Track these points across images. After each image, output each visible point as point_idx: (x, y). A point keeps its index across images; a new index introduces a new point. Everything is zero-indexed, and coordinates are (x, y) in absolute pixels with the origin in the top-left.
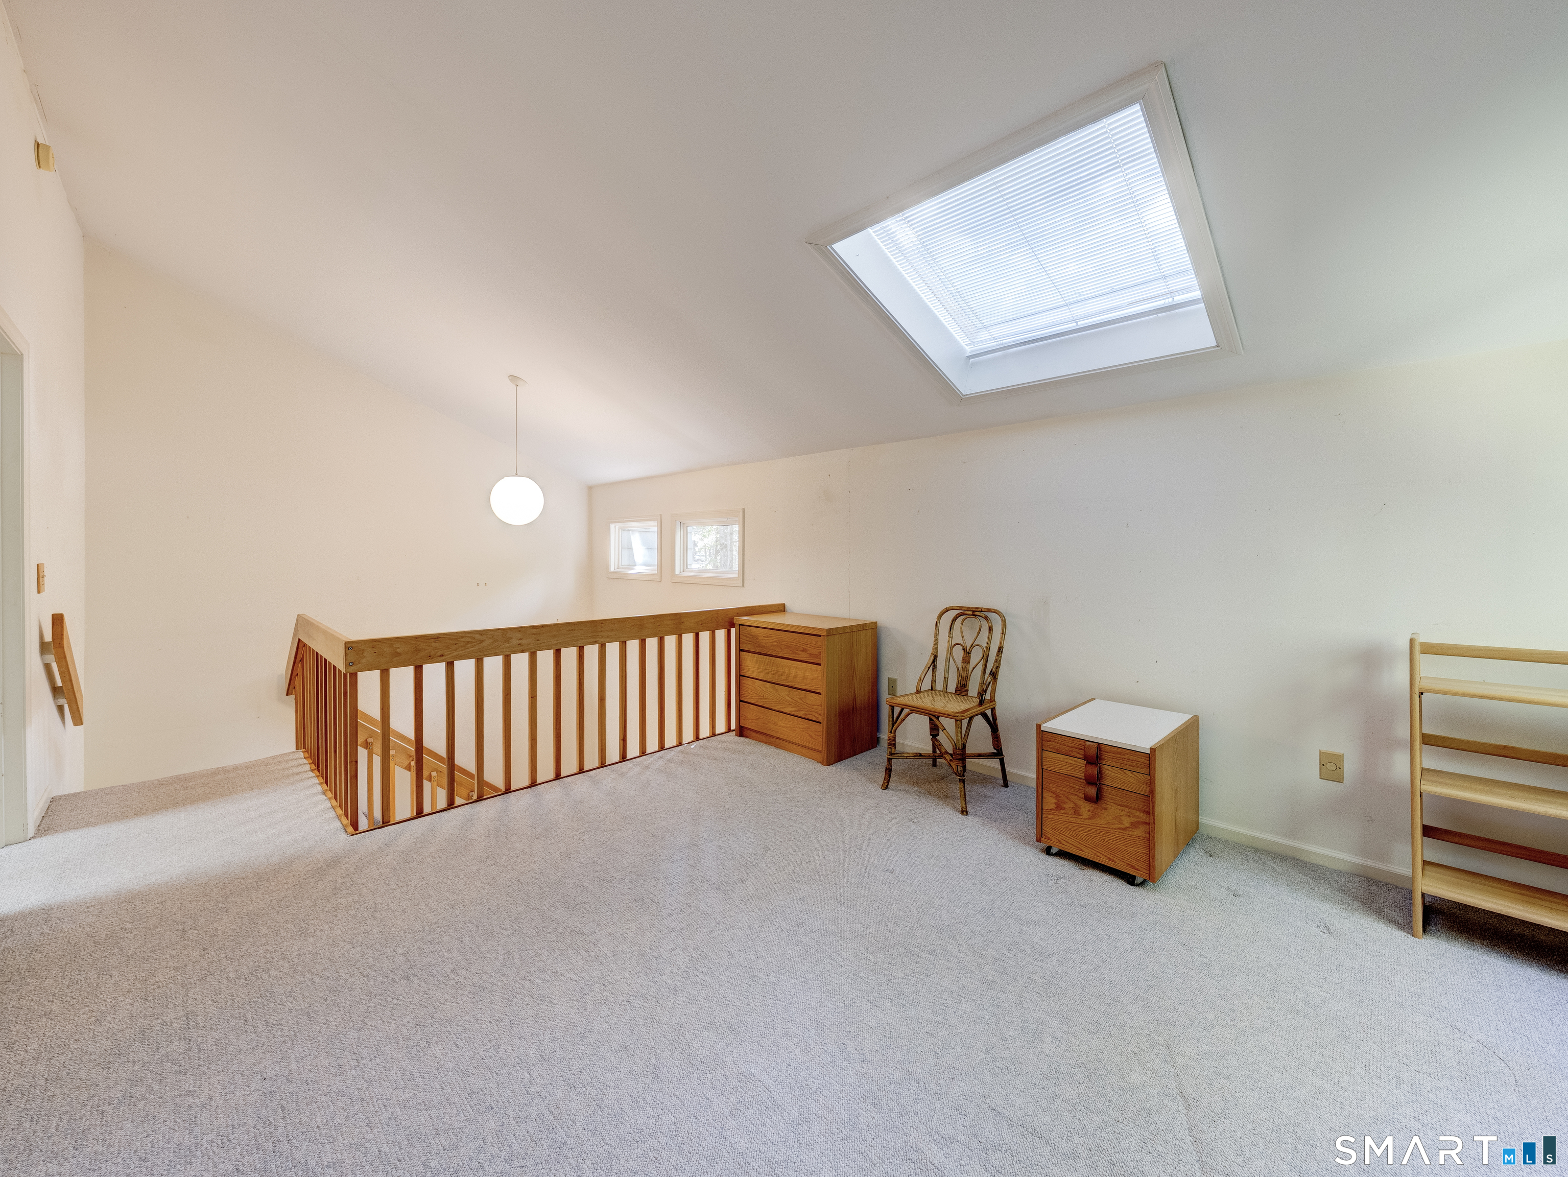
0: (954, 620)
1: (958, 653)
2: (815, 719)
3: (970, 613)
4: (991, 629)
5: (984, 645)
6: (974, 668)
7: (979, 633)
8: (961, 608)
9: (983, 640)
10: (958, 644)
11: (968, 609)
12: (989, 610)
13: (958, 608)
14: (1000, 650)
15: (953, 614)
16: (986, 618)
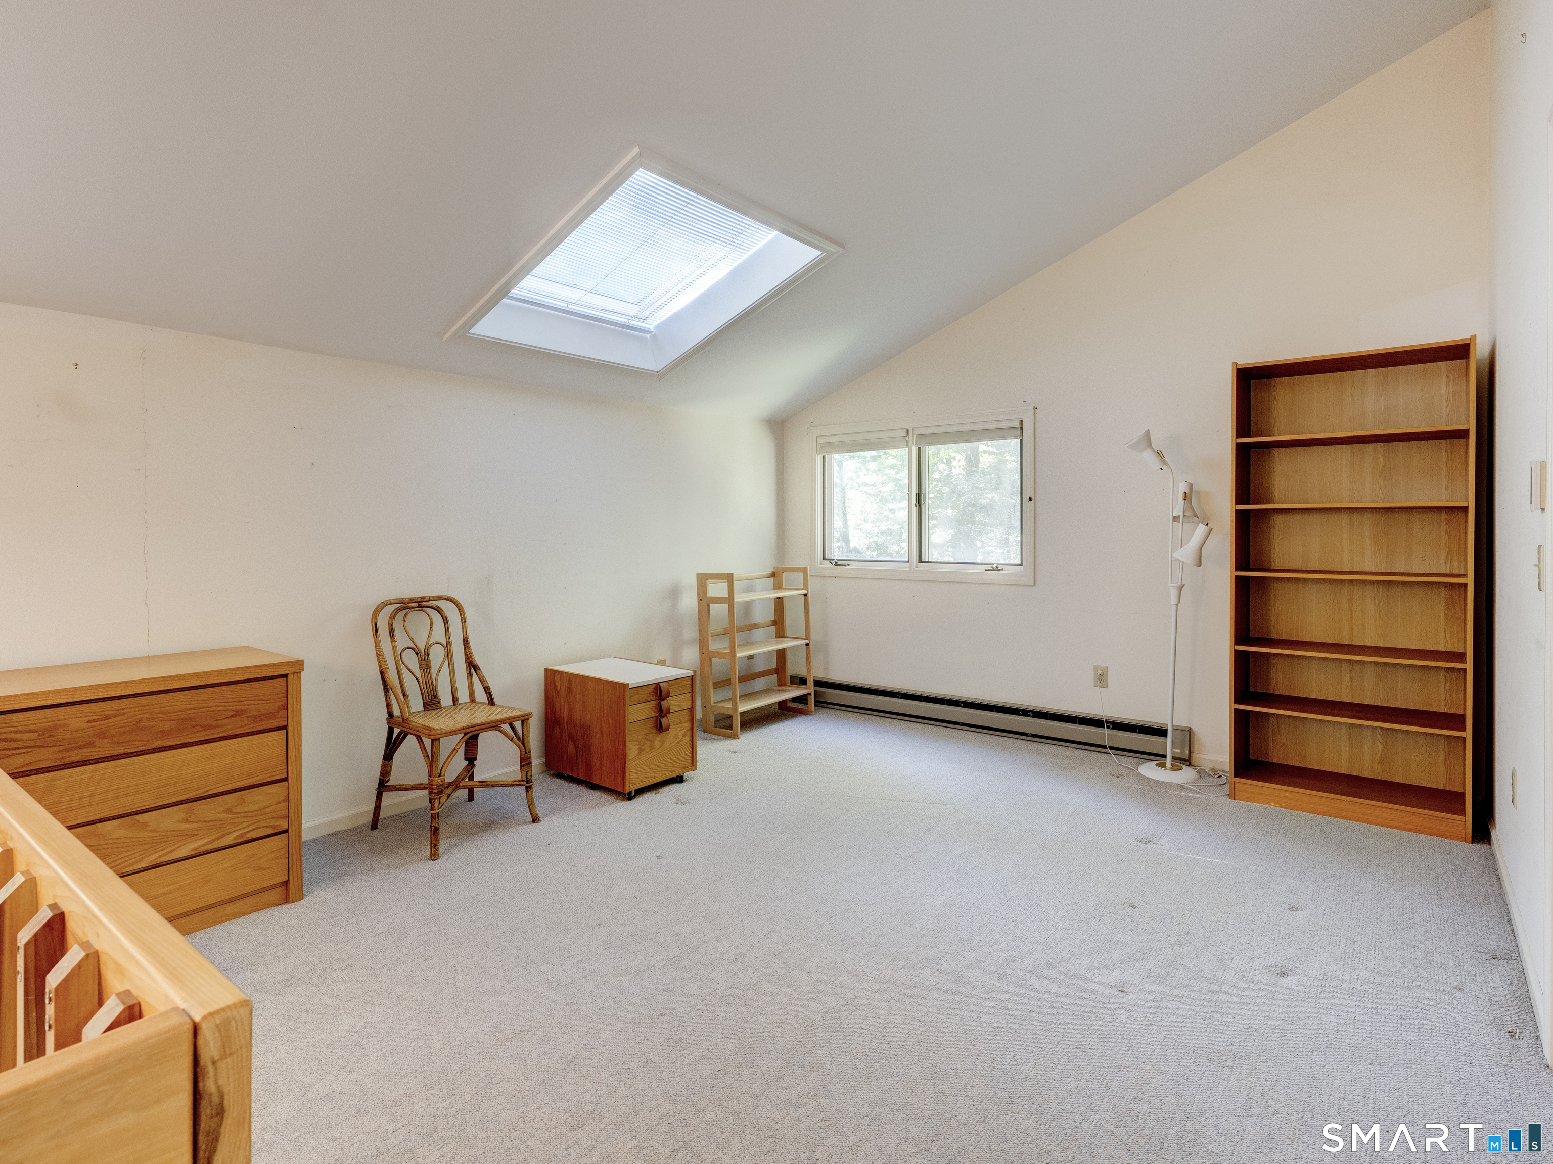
0: (393, 617)
1: (412, 660)
2: (271, 831)
3: (416, 604)
4: (446, 620)
5: (443, 641)
6: (439, 671)
7: (431, 627)
8: (402, 601)
9: (439, 634)
10: (408, 648)
11: (412, 600)
12: (440, 598)
13: (398, 601)
14: (466, 642)
15: (391, 608)
16: (438, 610)
